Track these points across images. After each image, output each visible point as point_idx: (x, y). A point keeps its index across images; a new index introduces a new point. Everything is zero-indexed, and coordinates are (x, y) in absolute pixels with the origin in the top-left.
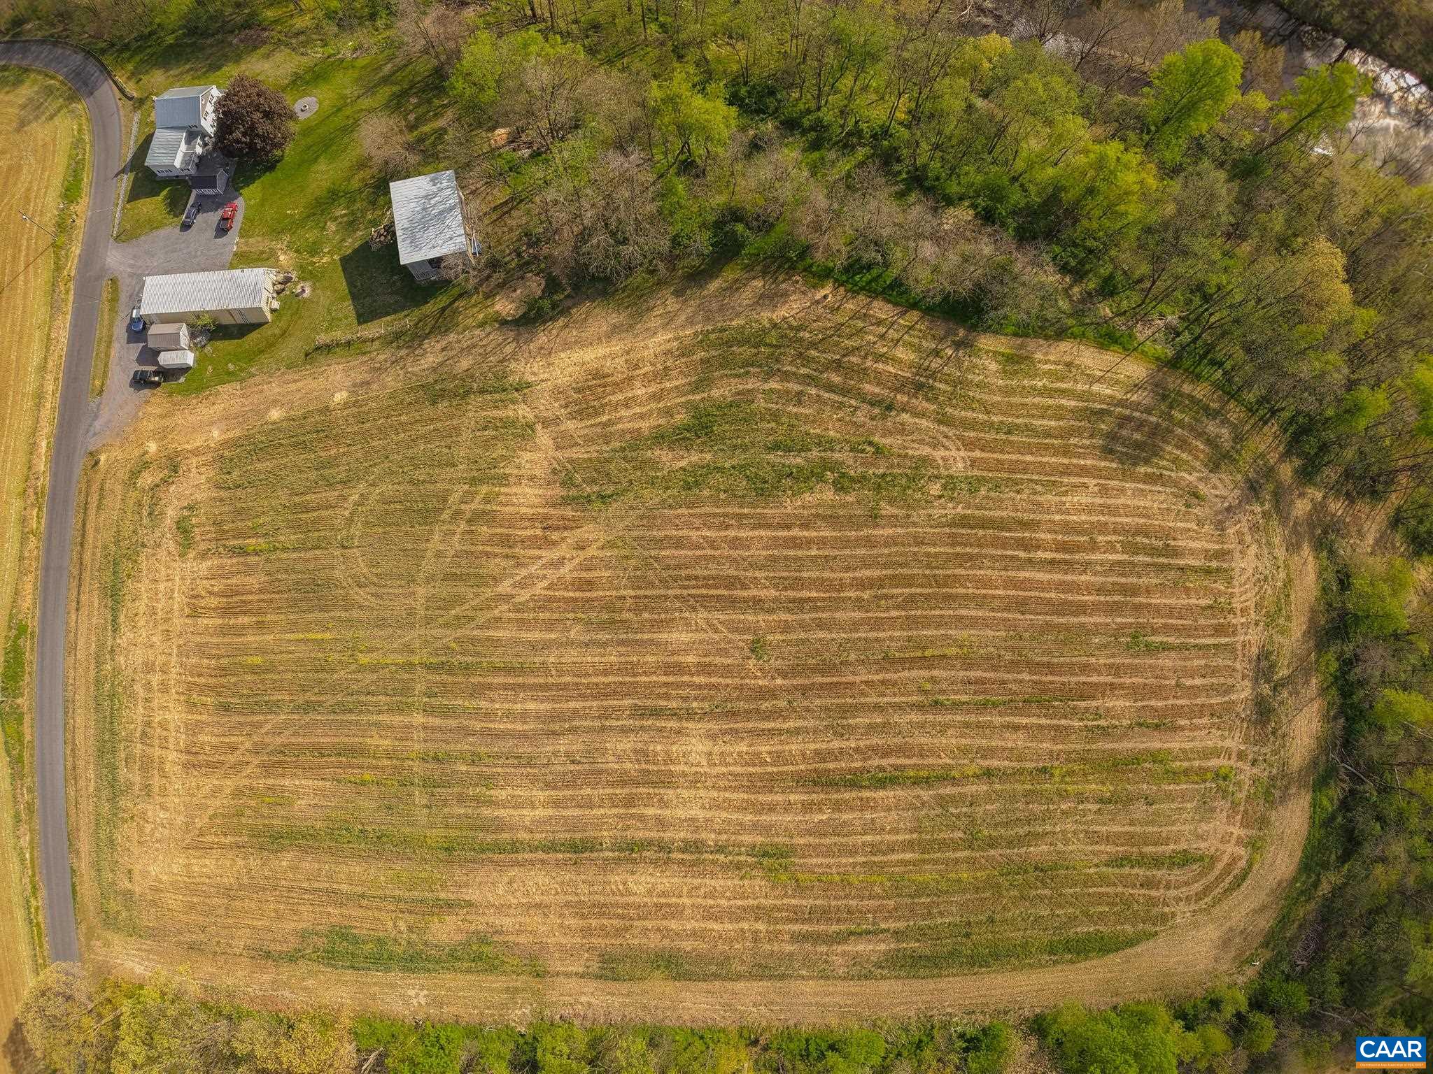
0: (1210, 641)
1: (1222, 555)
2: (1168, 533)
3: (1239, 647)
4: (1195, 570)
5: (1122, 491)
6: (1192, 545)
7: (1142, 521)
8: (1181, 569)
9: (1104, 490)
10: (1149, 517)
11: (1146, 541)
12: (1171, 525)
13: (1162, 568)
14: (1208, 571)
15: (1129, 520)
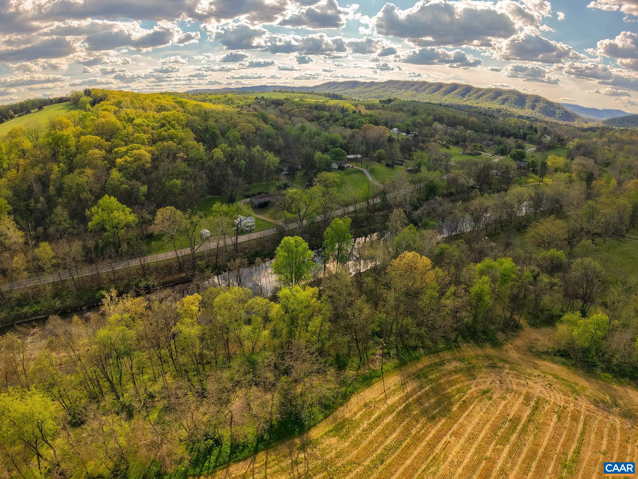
0: (581, 426)
1: (528, 398)
2: (503, 417)
3: (588, 413)
4: (532, 414)
5: (462, 426)
6: (515, 408)
7: (488, 426)
8: (529, 420)
9: (457, 434)
10: (488, 421)
11: (502, 430)
12: (498, 412)
13: (524, 430)
14: (536, 408)
15: (484, 432)
